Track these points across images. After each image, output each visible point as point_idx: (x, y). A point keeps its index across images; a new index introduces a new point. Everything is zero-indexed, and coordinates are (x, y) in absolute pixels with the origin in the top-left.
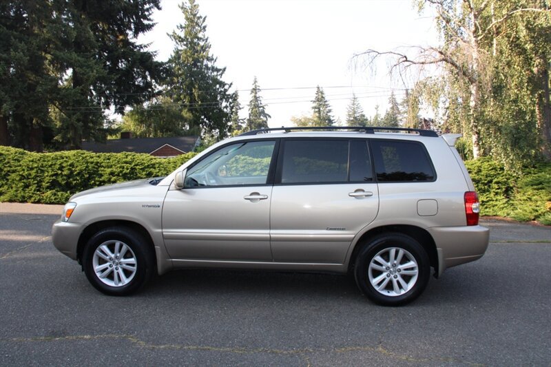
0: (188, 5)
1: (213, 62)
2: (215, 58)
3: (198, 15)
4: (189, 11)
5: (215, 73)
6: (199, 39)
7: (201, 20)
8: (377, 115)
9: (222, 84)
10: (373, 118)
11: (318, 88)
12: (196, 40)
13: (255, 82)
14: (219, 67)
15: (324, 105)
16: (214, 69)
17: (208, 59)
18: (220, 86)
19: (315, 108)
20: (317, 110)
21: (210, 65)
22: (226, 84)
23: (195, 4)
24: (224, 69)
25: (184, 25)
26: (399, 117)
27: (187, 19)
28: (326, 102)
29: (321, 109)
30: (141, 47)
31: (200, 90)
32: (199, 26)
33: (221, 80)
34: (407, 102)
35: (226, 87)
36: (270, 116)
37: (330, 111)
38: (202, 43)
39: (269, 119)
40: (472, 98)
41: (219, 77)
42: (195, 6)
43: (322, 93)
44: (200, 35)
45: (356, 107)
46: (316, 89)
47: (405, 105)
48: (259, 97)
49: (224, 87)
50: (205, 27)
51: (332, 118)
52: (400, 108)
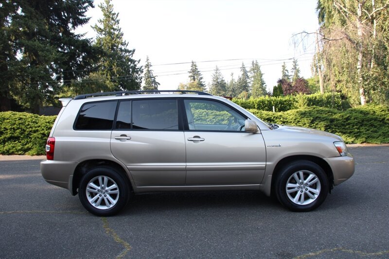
0: (105, 5)
1: (125, 46)
2: (127, 43)
3: (113, 12)
4: (106, 9)
5: (128, 54)
6: (114, 29)
7: (115, 16)
8: (233, 80)
9: (133, 61)
10: (229, 82)
11: (193, 62)
12: (112, 31)
13: (148, 60)
14: (130, 49)
15: (197, 74)
16: (127, 51)
17: (122, 44)
18: (131, 63)
19: (191, 76)
20: (192, 78)
21: (123, 48)
22: (135, 61)
23: (110, 4)
24: (134, 51)
25: (102, 20)
26: (248, 81)
27: (105, 15)
28: (199, 72)
29: (195, 77)
30: (78, 36)
31: (118, 66)
32: (114, 20)
33: (132, 58)
34: (254, 70)
35: (136, 63)
36: (159, 84)
37: (201, 78)
38: (116, 33)
39: (159, 86)
40: (359, 63)
41: (130, 57)
42: (110, 5)
43: (195, 66)
44: (115, 27)
45: (218, 74)
46: (191, 64)
47: (252, 72)
48: (151, 71)
49: (134, 63)
50: (118, 22)
51: (203, 83)
52: (249, 74)
